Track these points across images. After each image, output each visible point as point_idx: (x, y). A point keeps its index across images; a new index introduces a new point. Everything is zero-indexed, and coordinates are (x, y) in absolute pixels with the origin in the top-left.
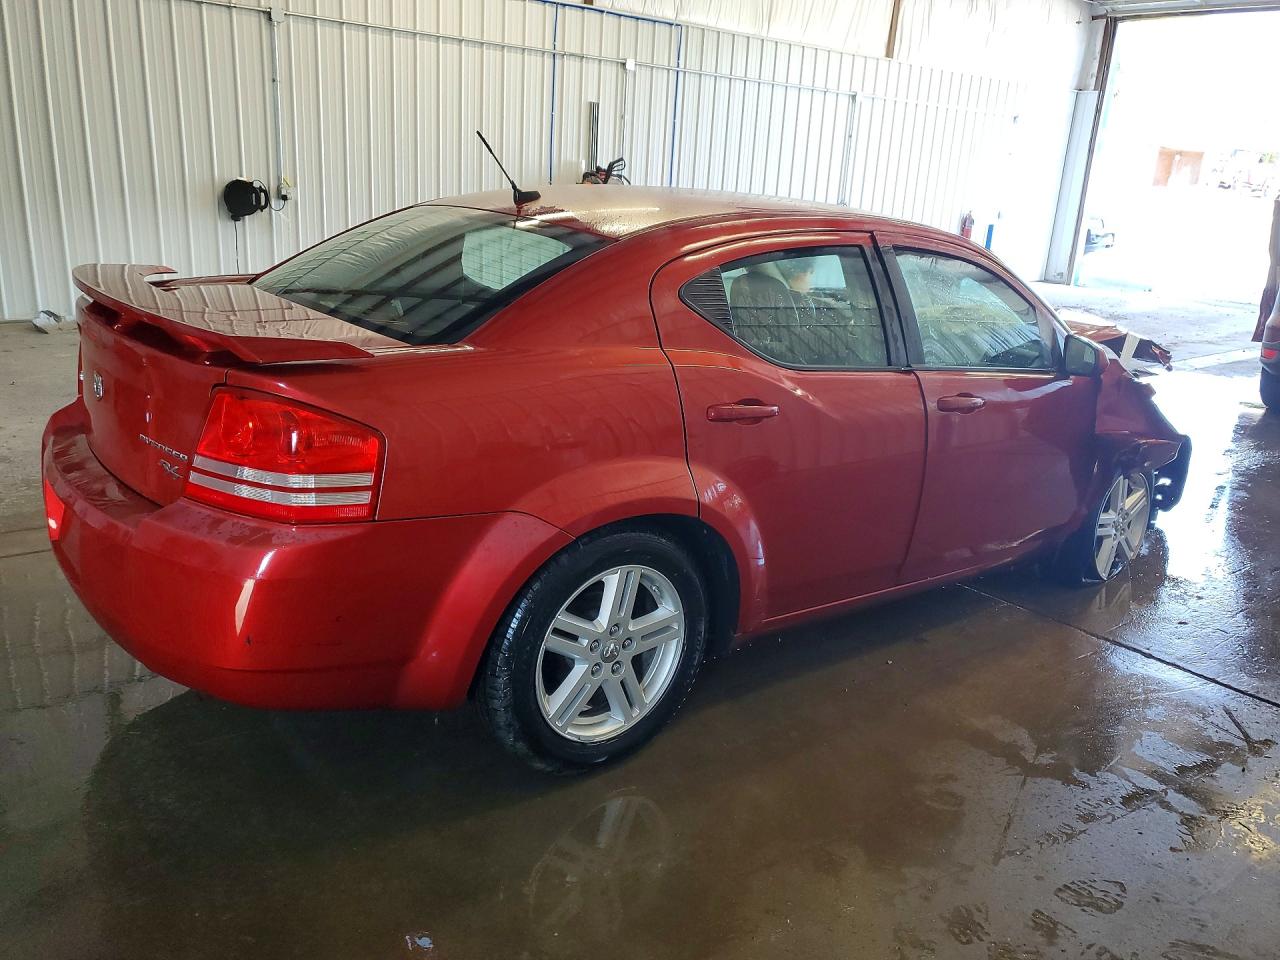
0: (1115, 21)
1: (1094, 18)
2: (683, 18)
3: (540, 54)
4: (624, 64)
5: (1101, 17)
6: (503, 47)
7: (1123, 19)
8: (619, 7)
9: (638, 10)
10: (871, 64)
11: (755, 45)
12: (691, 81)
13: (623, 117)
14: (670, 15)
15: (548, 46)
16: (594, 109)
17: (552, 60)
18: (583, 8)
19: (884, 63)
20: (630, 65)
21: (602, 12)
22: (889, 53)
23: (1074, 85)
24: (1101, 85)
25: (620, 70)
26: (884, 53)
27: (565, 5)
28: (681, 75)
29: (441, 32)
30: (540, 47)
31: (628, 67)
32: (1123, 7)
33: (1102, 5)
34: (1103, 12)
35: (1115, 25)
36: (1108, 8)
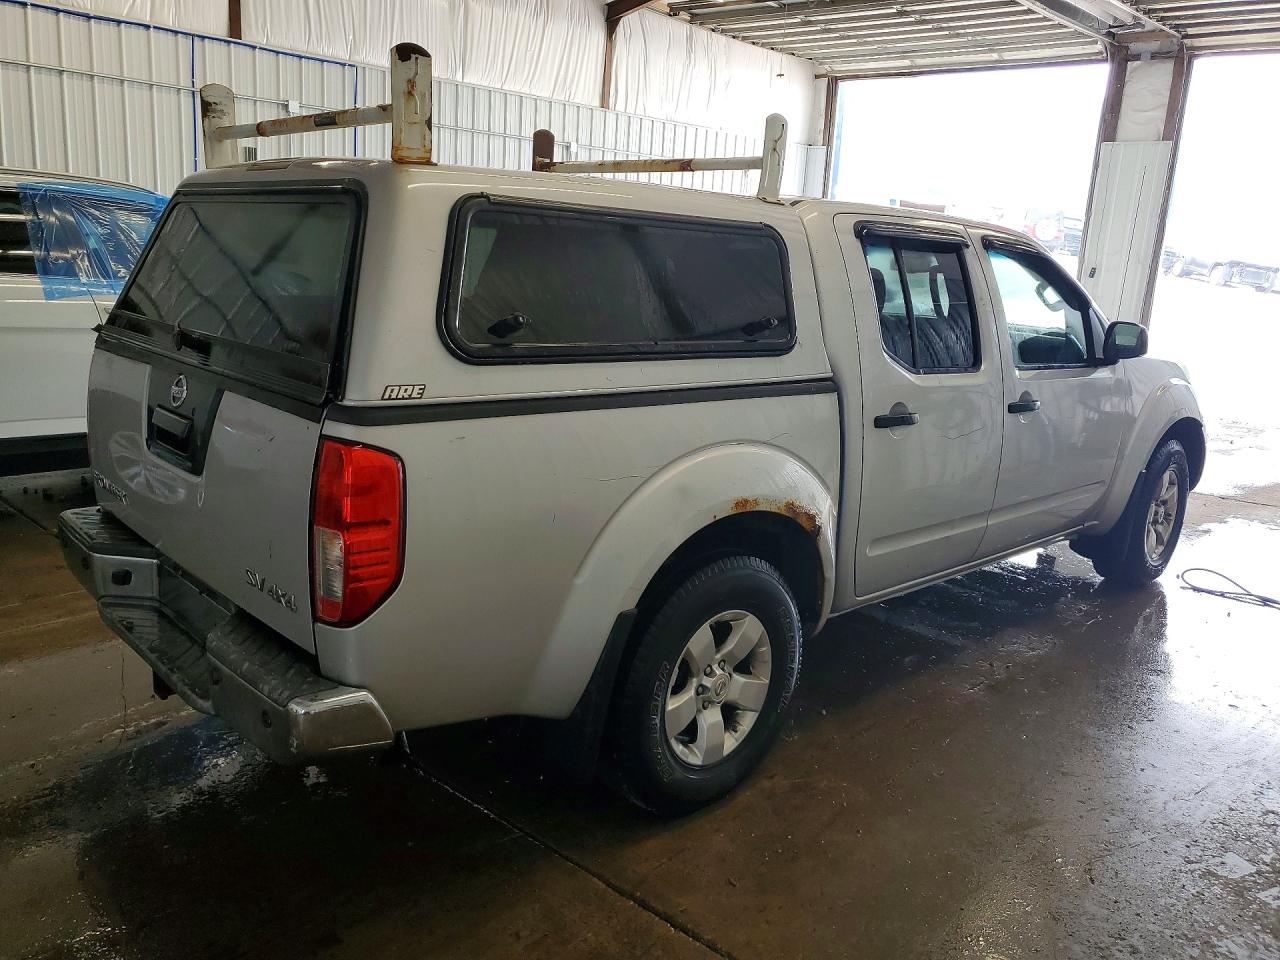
0: (836, 80)
1: (817, 77)
2: (357, 59)
3: (173, 92)
4: (287, 106)
5: (822, 76)
6: (122, 81)
7: (843, 78)
8: (277, 43)
9: (301, 48)
10: (584, 114)
14: (343, 55)
15: (185, 81)
17: (191, 99)
18: (229, 42)
19: (599, 114)
20: (295, 108)
21: (254, 47)
22: (604, 102)
23: (804, 140)
24: (828, 142)
25: (282, 113)
26: (596, 102)
27: (203, 38)
29: (32, 60)
30: (172, 81)
31: (290, 109)
32: (840, 67)
33: (821, 64)
34: (824, 72)
35: (836, 83)
36: (826, 67)
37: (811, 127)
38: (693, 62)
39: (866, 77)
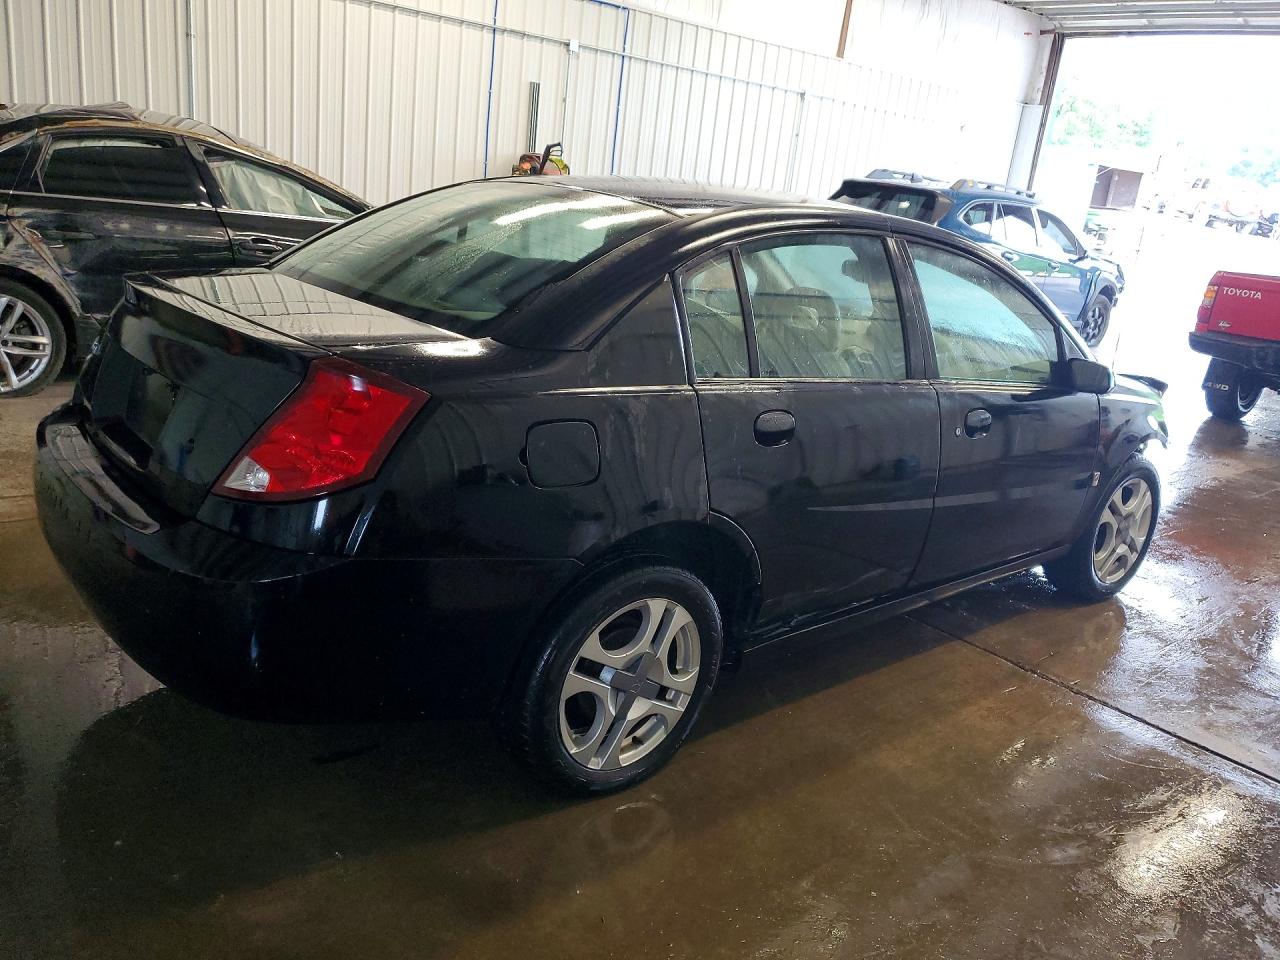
0: (1062, 37)
1: (1042, 32)
2: (630, 2)
3: (479, 28)
4: (568, 45)
5: (1049, 32)
7: (1071, 35)
10: (821, 63)
11: (704, 35)
12: (636, 69)
13: (564, 100)
15: (489, 20)
16: (535, 89)
17: (492, 35)
19: (835, 63)
20: (574, 47)
22: (840, 53)
23: (1021, 98)
24: (1046, 99)
25: (563, 49)
26: (835, 52)
28: (626, 60)
30: (479, 20)
31: (571, 48)
32: (1071, 23)
33: (1051, 19)
34: (1051, 27)
35: (1063, 41)
36: (1056, 23)
37: (1031, 85)
38: (925, 15)
39: (1095, 35)
